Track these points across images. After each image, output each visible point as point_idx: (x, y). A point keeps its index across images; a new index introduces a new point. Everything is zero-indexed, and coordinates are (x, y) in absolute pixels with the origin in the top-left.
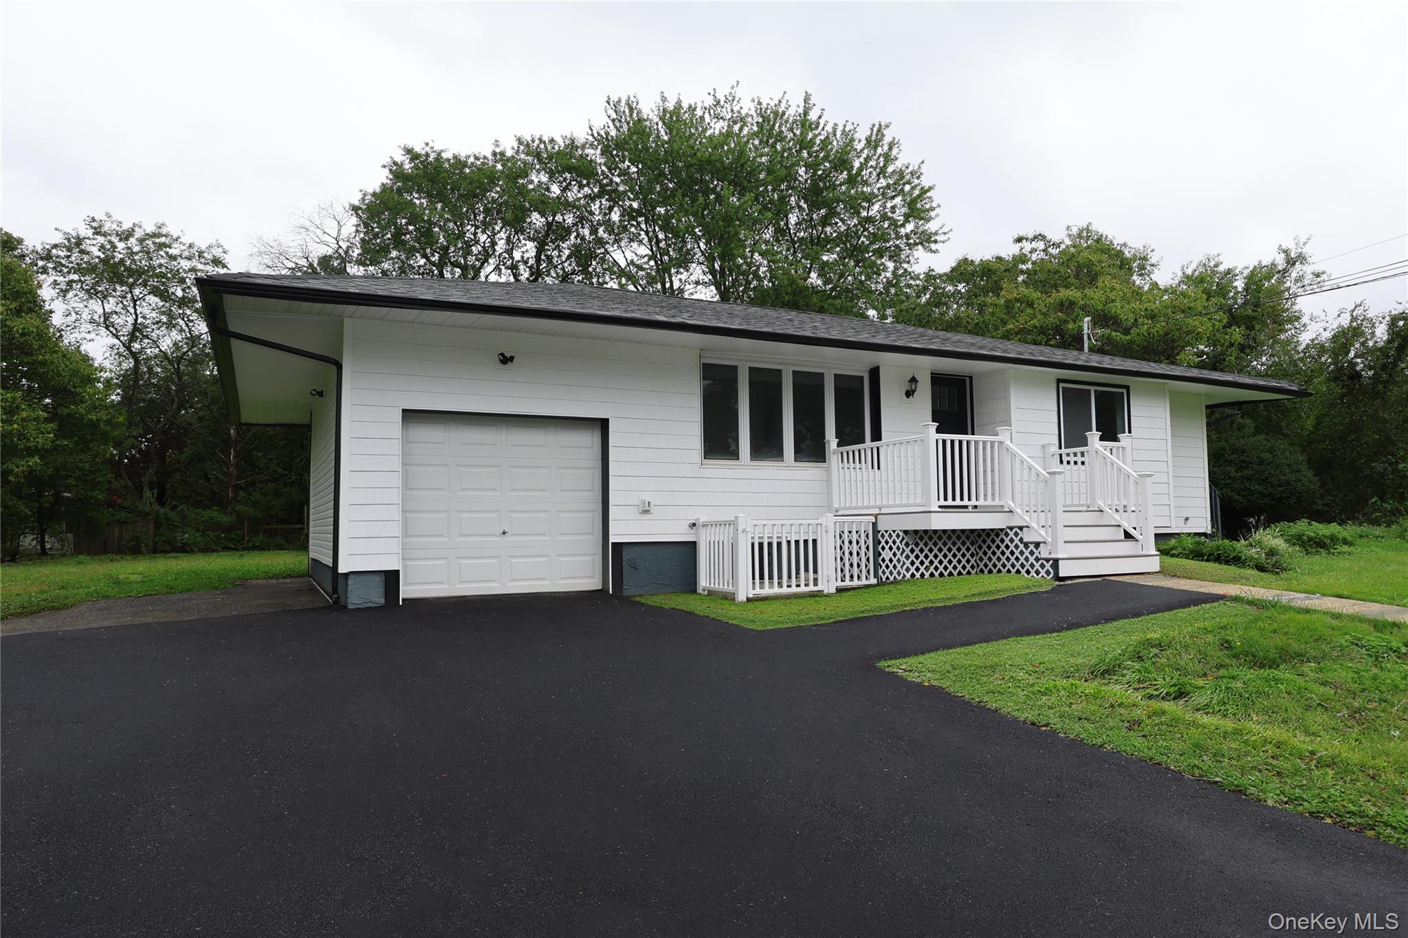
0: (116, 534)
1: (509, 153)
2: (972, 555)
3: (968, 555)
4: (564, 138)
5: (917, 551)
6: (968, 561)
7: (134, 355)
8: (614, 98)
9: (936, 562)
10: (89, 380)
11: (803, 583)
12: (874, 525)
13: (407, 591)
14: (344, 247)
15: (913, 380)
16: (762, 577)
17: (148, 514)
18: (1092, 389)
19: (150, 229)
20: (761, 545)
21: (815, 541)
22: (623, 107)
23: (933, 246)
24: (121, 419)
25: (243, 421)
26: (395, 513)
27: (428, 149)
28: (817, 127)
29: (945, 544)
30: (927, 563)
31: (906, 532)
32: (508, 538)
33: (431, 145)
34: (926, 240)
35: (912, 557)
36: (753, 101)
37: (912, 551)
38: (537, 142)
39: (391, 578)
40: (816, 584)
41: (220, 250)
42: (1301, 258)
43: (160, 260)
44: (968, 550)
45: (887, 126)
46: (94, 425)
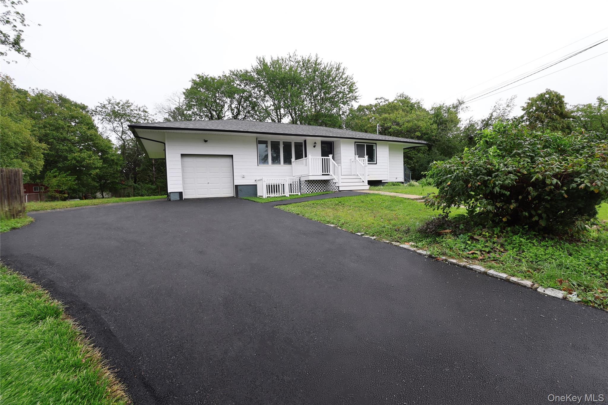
0: (123, 192)
1: (227, 75)
2: (324, 186)
3: (323, 186)
4: (244, 70)
5: (309, 185)
6: (323, 188)
7: (123, 140)
8: (259, 57)
9: (314, 188)
10: (110, 148)
11: (280, 194)
12: (300, 179)
13: (184, 197)
14: (181, 105)
15: (315, 143)
16: (269, 192)
17: (131, 186)
18: (365, 144)
19: (125, 101)
20: (269, 185)
21: (283, 185)
22: (262, 60)
23: (357, 100)
24: (121, 159)
25: (150, 158)
26: (181, 178)
27: (203, 75)
28: (321, 64)
29: (314, 184)
30: (311, 188)
31: (306, 181)
32: (210, 184)
33: (204, 74)
34: (355, 98)
35: (307, 187)
36: (301, 56)
37: (307, 185)
38: (236, 71)
39: (181, 194)
40: (284, 193)
41: (146, 108)
42: (463, 103)
43: (128, 111)
44: (323, 185)
45: (341, 64)
46: (113, 160)
